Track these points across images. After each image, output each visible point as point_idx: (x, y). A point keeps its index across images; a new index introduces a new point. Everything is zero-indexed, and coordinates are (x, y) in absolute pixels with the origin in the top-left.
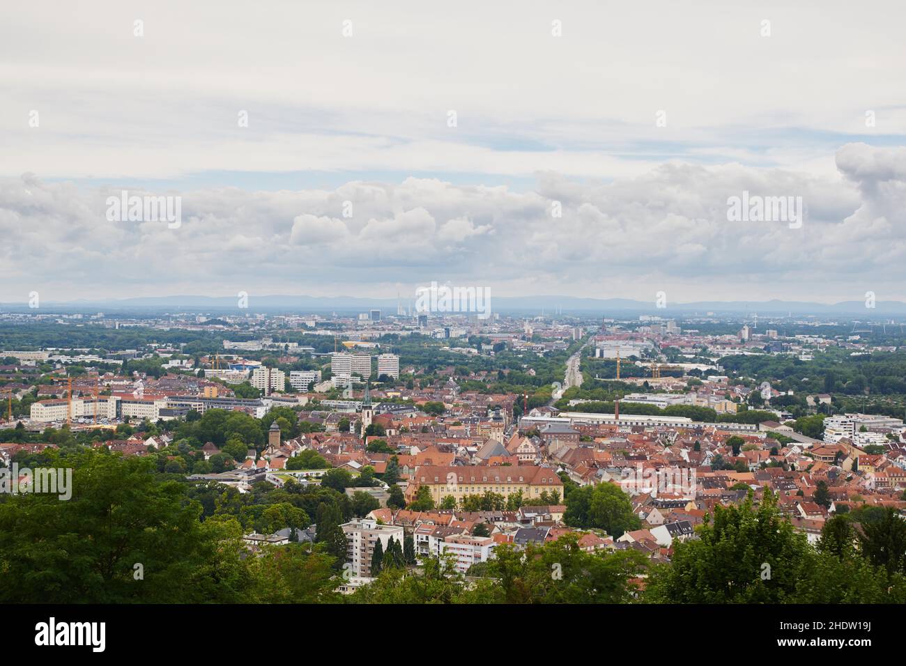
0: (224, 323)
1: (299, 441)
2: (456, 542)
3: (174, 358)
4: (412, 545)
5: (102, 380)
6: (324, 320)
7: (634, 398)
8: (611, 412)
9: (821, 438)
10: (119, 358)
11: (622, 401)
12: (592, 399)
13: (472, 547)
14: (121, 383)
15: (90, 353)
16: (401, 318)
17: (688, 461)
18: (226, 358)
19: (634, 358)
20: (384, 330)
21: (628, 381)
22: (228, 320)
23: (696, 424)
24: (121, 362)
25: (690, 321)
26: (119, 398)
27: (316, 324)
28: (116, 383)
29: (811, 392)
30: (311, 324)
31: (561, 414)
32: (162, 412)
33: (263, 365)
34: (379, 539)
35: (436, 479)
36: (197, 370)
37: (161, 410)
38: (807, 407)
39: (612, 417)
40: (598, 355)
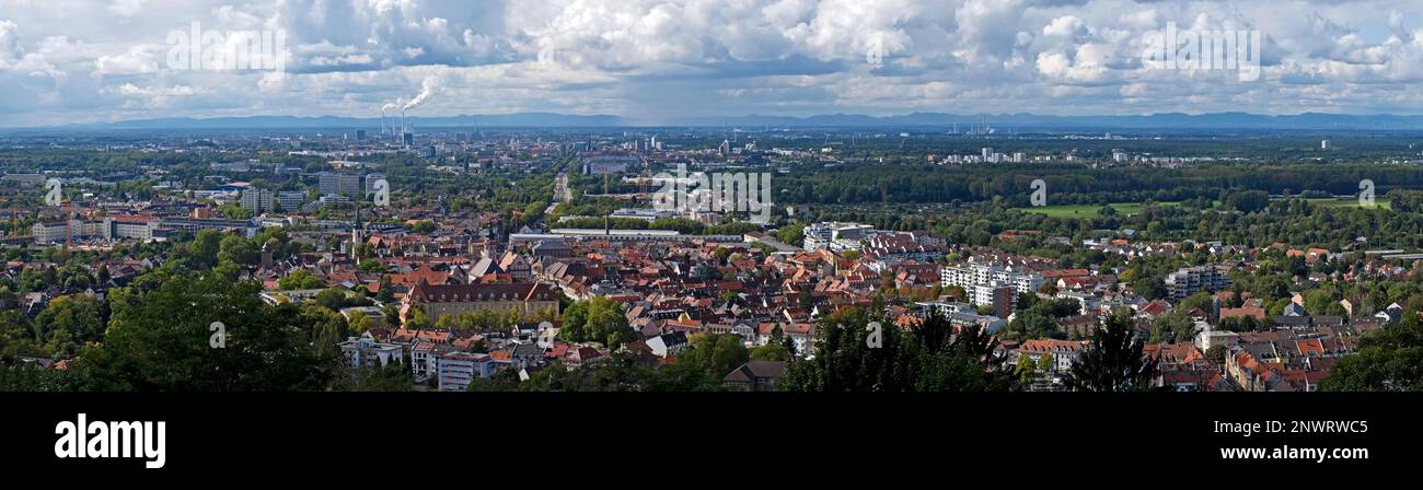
0: (211, 144)
1: (291, 260)
2: (454, 359)
3: (164, 180)
4: (410, 362)
5: (97, 202)
6: (309, 140)
7: (621, 213)
8: (602, 228)
9: (802, 246)
10: (112, 180)
11: (612, 216)
12: (582, 215)
13: (471, 364)
14: (115, 204)
15: (84, 175)
16: (385, 138)
17: (679, 273)
18: (214, 179)
19: (621, 174)
20: (369, 149)
21: (618, 196)
22: (214, 142)
23: (684, 237)
24: (113, 184)
25: (673, 137)
26: (114, 219)
27: (302, 144)
28: (110, 204)
29: (790, 202)
30: (297, 144)
31: (553, 231)
32: (156, 233)
33: (252, 185)
34: (378, 358)
35: (431, 296)
36: (187, 191)
37: (154, 231)
38: (788, 217)
39: (603, 232)
40: (585, 171)
